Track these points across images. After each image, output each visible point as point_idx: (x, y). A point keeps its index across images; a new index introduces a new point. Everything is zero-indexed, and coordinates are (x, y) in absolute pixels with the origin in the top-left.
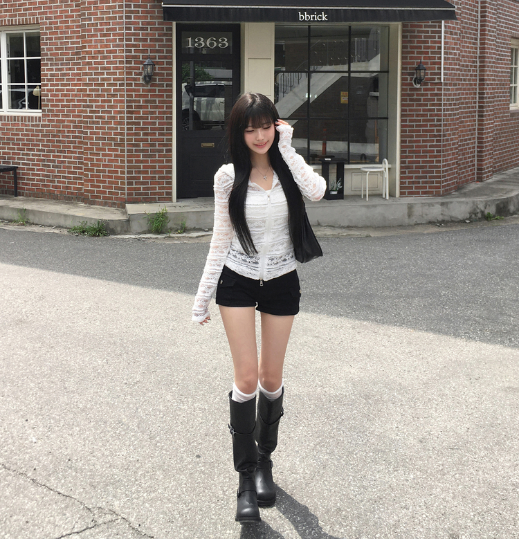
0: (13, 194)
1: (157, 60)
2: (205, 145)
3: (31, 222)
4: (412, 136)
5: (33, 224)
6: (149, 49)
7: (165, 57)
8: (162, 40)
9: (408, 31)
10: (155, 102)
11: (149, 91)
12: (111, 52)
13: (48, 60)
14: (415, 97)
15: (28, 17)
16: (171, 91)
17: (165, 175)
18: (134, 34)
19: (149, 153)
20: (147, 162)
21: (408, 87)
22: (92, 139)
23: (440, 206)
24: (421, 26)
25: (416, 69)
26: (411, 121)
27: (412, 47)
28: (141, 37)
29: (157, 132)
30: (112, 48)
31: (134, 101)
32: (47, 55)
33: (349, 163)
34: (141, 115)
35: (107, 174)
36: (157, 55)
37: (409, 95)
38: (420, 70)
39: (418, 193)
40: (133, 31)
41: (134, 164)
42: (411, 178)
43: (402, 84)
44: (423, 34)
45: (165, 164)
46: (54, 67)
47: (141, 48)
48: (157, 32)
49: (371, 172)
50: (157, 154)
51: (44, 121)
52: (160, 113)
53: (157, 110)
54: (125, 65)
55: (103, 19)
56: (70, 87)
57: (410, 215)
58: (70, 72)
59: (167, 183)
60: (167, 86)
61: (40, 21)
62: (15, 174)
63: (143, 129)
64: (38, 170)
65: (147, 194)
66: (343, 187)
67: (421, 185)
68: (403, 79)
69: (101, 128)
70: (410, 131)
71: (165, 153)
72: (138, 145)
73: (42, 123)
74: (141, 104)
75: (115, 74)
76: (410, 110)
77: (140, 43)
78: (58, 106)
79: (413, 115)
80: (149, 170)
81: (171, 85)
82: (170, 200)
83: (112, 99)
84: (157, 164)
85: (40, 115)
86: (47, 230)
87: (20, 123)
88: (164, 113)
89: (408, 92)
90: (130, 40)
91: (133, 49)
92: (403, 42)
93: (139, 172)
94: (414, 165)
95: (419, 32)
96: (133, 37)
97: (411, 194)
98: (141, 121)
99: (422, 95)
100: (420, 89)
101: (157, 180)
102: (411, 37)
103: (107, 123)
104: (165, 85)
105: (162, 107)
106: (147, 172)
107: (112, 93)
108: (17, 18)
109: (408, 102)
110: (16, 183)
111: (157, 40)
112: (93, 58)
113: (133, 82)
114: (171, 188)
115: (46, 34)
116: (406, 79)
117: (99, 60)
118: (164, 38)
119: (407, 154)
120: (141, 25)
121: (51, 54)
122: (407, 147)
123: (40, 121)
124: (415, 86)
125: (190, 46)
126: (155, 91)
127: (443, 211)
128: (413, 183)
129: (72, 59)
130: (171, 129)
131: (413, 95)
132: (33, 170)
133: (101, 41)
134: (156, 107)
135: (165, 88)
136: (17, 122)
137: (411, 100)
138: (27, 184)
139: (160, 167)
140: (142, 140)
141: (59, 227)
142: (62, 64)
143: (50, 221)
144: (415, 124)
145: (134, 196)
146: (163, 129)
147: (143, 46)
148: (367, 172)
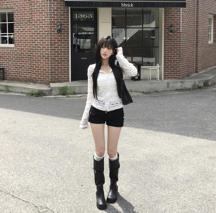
0: (2, 80)
1: (63, 23)
2: (83, 58)
3: (10, 91)
4: (169, 54)
5: (11, 92)
6: (59, 19)
7: (66, 22)
8: (65, 15)
9: (167, 11)
10: (62, 41)
11: (60, 36)
12: (43, 20)
13: (17, 23)
14: (170, 38)
15: (8, 6)
16: (69, 36)
17: (66, 71)
18: (53, 13)
19: (60, 62)
20: (59, 65)
21: (167, 34)
22: (36, 56)
23: (180, 83)
24: (172, 9)
25: (170, 27)
26: (168, 48)
27: (168, 18)
28: (56, 14)
29: (63, 53)
30: (44, 18)
31: (53, 40)
32: (16, 21)
33: (143, 66)
34: (56, 46)
35: (42, 71)
36: (63, 21)
37: (167, 37)
38: (172, 27)
39: (171, 78)
40: (52, 11)
41: (53, 66)
42: (168, 71)
43: (165, 33)
44: (173, 12)
45: (66, 66)
46: (19, 26)
47: (56, 18)
48: (62, 12)
49: (152, 69)
50: (63, 62)
51: (15, 49)
52: (64, 45)
53: (63, 44)
54: (49, 25)
55: (40, 6)
56: (26, 35)
57: (168, 87)
58: (26, 28)
59: (67, 74)
60: (67, 34)
61: (13, 7)
62: (3, 71)
63: (57, 52)
64: (13, 69)
65: (59, 79)
66: (140, 76)
67: (172, 74)
68: (165, 31)
69: (39, 52)
70: (168, 52)
71: (66, 62)
72: (55, 59)
73: (14, 50)
74: (56, 41)
75: (45, 29)
76: (168, 44)
77: (56, 16)
78: (21, 42)
79: (169, 46)
80: (60, 69)
81: (69, 34)
82: (68, 81)
83: (44, 39)
84: (63, 67)
85: (14, 46)
86: (17, 94)
87: (5, 50)
88: (66, 45)
89: (167, 36)
90: (51, 15)
91: (52, 18)
92: (165, 15)
93: (56, 70)
94: (170, 66)
95: (171, 11)
96: (52, 14)
97: (168, 78)
98: (56, 49)
99: (173, 37)
100: (172, 35)
101: (63, 73)
102: (168, 13)
103: (42, 49)
104: (66, 34)
105: (65, 43)
106: (59, 70)
107: (44, 37)
108: (4, 6)
109: (167, 40)
110: (4, 75)
111: (62, 15)
112: (36, 22)
113: (53, 33)
114: (69, 76)
115: (16, 12)
116: (166, 31)
117: (38, 23)
118: (66, 14)
119: (167, 62)
120: (56, 9)
121: (18, 21)
122: (167, 59)
123: (13, 49)
124: (170, 34)
125: (76, 17)
126: (62, 36)
127: (182, 85)
128: (169, 73)
129: (27, 23)
130: (69, 52)
131: (169, 37)
132: (11, 69)
133: (39, 15)
134: (62, 43)
135: (66, 35)
136: (4, 49)
137: (168, 39)
138: (8, 75)
140: (57, 56)
141: (22, 93)
142: (23, 25)
143: (18, 91)
144: (170, 49)
145: (53, 80)
146: (65, 52)
147: (57, 17)
148: (150, 69)
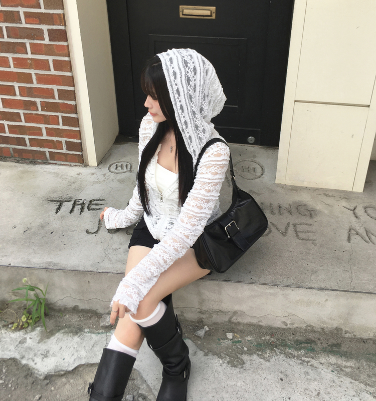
2: (189, 10)
17: (57, 100)
19: (6, 39)
45: (53, 72)
50: (27, 42)
59: (68, 121)
71: (47, 41)
80: (16, 85)
82: (80, 159)
84: (32, 72)
101: (40, 112)
114: (79, 135)
139: (41, 79)
